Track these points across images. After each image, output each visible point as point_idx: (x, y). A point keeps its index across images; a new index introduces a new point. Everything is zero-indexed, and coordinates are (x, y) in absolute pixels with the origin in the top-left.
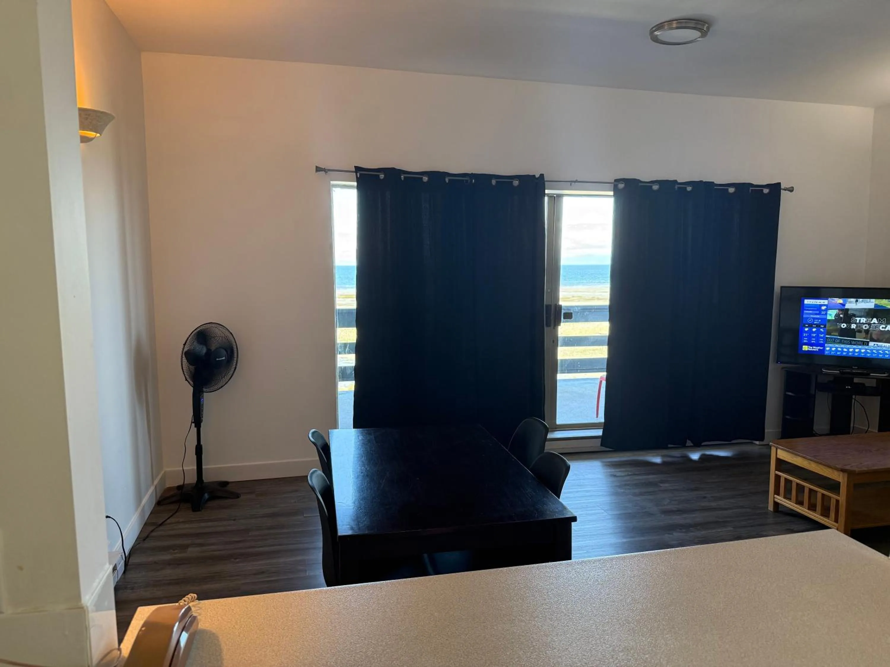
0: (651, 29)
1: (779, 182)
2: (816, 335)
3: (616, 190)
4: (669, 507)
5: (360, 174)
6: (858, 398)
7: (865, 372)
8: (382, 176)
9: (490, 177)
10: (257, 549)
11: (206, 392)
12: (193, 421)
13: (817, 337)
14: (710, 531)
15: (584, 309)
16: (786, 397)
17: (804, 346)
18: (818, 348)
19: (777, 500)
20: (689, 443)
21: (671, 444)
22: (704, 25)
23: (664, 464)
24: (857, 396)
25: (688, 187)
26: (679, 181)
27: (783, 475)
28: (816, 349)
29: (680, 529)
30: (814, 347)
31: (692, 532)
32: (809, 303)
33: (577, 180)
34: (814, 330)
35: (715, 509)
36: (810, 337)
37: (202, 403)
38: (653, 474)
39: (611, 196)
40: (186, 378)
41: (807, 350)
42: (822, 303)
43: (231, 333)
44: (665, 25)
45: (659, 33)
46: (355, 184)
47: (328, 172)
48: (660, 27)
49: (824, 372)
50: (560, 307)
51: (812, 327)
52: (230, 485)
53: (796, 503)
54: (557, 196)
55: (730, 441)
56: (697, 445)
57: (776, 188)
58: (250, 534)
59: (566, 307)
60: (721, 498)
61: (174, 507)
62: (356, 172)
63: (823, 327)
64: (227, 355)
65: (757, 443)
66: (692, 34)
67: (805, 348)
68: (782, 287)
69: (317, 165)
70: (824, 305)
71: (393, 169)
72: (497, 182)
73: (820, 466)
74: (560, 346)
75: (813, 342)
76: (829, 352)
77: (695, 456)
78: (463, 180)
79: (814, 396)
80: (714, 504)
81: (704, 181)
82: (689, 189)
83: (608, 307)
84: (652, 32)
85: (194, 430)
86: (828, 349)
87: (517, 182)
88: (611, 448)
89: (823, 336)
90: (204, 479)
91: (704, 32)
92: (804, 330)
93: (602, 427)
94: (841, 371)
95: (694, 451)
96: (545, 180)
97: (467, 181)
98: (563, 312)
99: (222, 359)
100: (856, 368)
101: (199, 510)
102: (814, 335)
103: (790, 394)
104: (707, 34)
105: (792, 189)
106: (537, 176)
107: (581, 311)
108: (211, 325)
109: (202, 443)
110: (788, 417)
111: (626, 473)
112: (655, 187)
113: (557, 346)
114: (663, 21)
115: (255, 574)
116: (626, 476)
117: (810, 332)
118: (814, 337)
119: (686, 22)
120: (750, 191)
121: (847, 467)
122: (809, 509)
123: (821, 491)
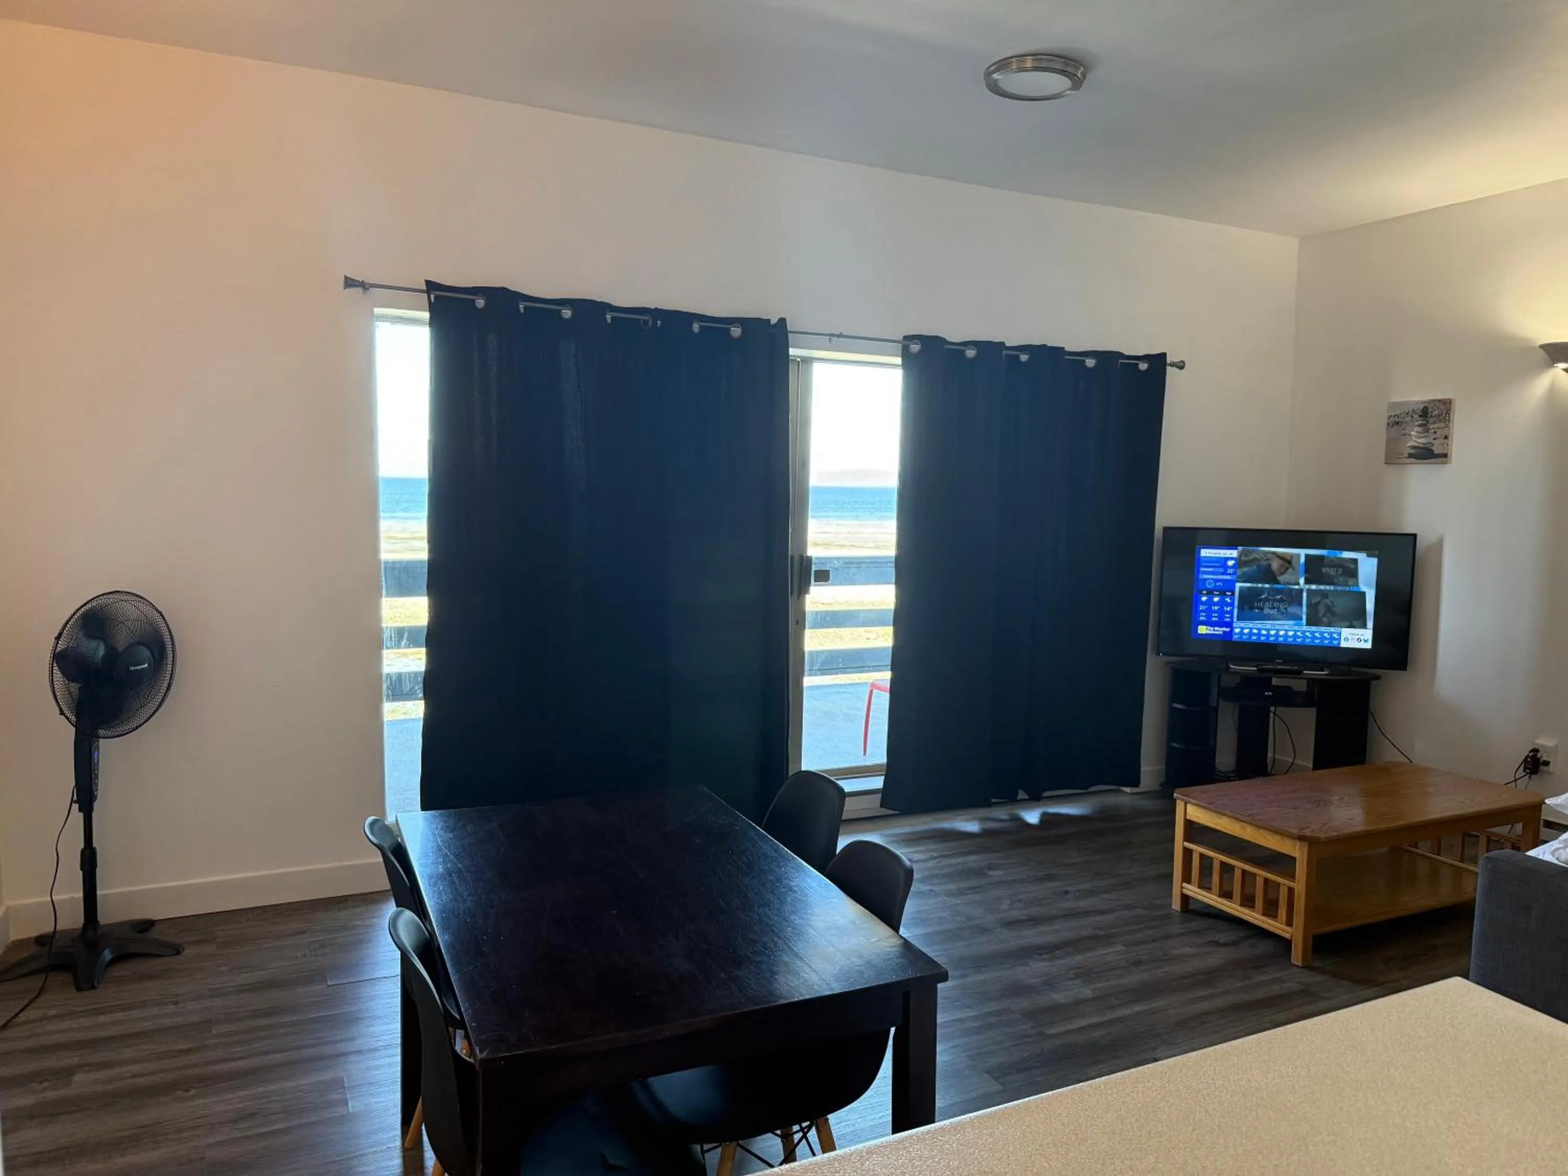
0: (988, 68)
1: (1164, 352)
2: (1219, 607)
3: (906, 354)
4: (1014, 914)
5: (436, 297)
6: (1281, 710)
7: (1296, 668)
8: (480, 303)
9: (687, 318)
10: (233, 1065)
11: (104, 738)
12: (75, 798)
13: (1221, 613)
14: (1089, 955)
15: (846, 563)
16: (1173, 712)
17: (1200, 627)
18: (1222, 629)
19: (1187, 891)
20: (1022, 795)
21: (994, 798)
22: (1078, 68)
23: (986, 834)
24: (1279, 709)
25: (1022, 355)
26: (1007, 345)
27: (1197, 849)
28: (1219, 631)
29: (1040, 955)
30: (1216, 628)
31: (1060, 958)
32: (1208, 555)
33: (841, 333)
34: (1216, 599)
35: (1087, 913)
36: (1209, 612)
37: (96, 761)
38: (972, 853)
39: (899, 366)
40: (61, 709)
41: (1204, 633)
42: (1228, 556)
43: (161, 614)
44: (1012, 62)
45: (1000, 77)
46: (426, 315)
47: (371, 289)
48: (1003, 65)
49: (1233, 669)
50: (809, 560)
51: (1213, 594)
52: (157, 927)
53: (1220, 896)
54: (802, 360)
55: (1086, 789)
56: (1035, 798)
57: (1158, 362)
58: (214, 1032)
59: (817, 558)
60: (1091, 893)
61: (36, 982)
62: (428, 292)
63: (1230, 595)
64: (152, 660)
65: (1128, 790)
66: (1055, 82)
67: (1202, 630)
68: (1166, 529)
69: (347, 275)
70: (1232, 559)
71: (504, 290)
72: (701, 327)
73: (1262, 831)
74: (808, 629)
75: (1214, 619)
76: (1239, 636)
77: (1032, 817)
78: (640, 320)
79: (1216, 709)
80: (1084, 904)
81: (1049, 345)
82: (1024, 358)
83: (893, 560)
84: (988, 74)
85: (77, 817)
86: (1237, 631)
87: (739, 330)
88: (895, 810)
89: (1230, 610)
90: (99, 919)
91: (1077, 80)
92: (1201, 600)
93: (884, 773)
94: (1260, 667)
95: (1032, 808)
96: (789, 328)
97: (646, 322)
98: (814, 568)
99: (143, 666)
100: (1281, 661)
101: (93, 987)
102: (1216, 608)
103: (1179, 706)
104: (1081, 86)
105: (1182, 364)
106: (774, 321)
107: (845, 566)
108: (116, 596)
109: (94, 845)
110: (1175, 745)
111: (928, 855)
112: (971, 353)
113: (804, 627)
114: (1009, 55)
115: (235, 1121)
116: (926, 860)
117: (1210, 603)
118: (1215, 612)
119: (1049, 60)
120: (1119, 365)
121: (1307, 833)
122: (1242, 905)
123: (1262, 873)
